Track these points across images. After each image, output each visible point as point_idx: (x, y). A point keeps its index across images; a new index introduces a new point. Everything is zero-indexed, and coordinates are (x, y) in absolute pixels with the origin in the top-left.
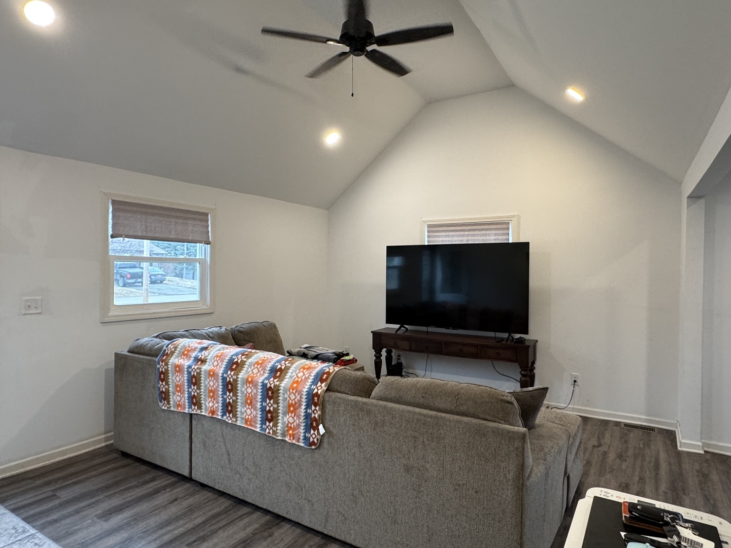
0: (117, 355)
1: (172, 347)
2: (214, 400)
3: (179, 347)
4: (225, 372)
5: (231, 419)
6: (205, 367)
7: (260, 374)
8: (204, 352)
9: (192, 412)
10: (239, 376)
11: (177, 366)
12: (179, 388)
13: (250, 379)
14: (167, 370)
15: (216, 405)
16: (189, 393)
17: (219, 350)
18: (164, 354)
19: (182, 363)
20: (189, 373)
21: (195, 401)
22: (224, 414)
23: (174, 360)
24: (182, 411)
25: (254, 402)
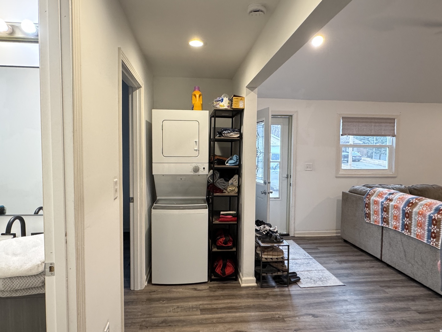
0: (343, 193)
1: (372, 191)
2: (397, 221)
3: (377, 192)
4: (405, 206)
5: (407, 233)
6: (392, 203)
7: (428, 211)
8: (391, 195)
9: (383, 226)
10: (413, 210)
11: (375, 201)
12: (376, 212)
13: (420, 213)
14: (369, 203)
15: (398, 224)
16: (382, 216)
17: (401, 195)
18: (368, 194)
19: (378, 200)
20: (382, 205)
21: (385, 220)
22: (403, 230)
23: (373, 198)
24: (377, 224)
25: (423, 226)
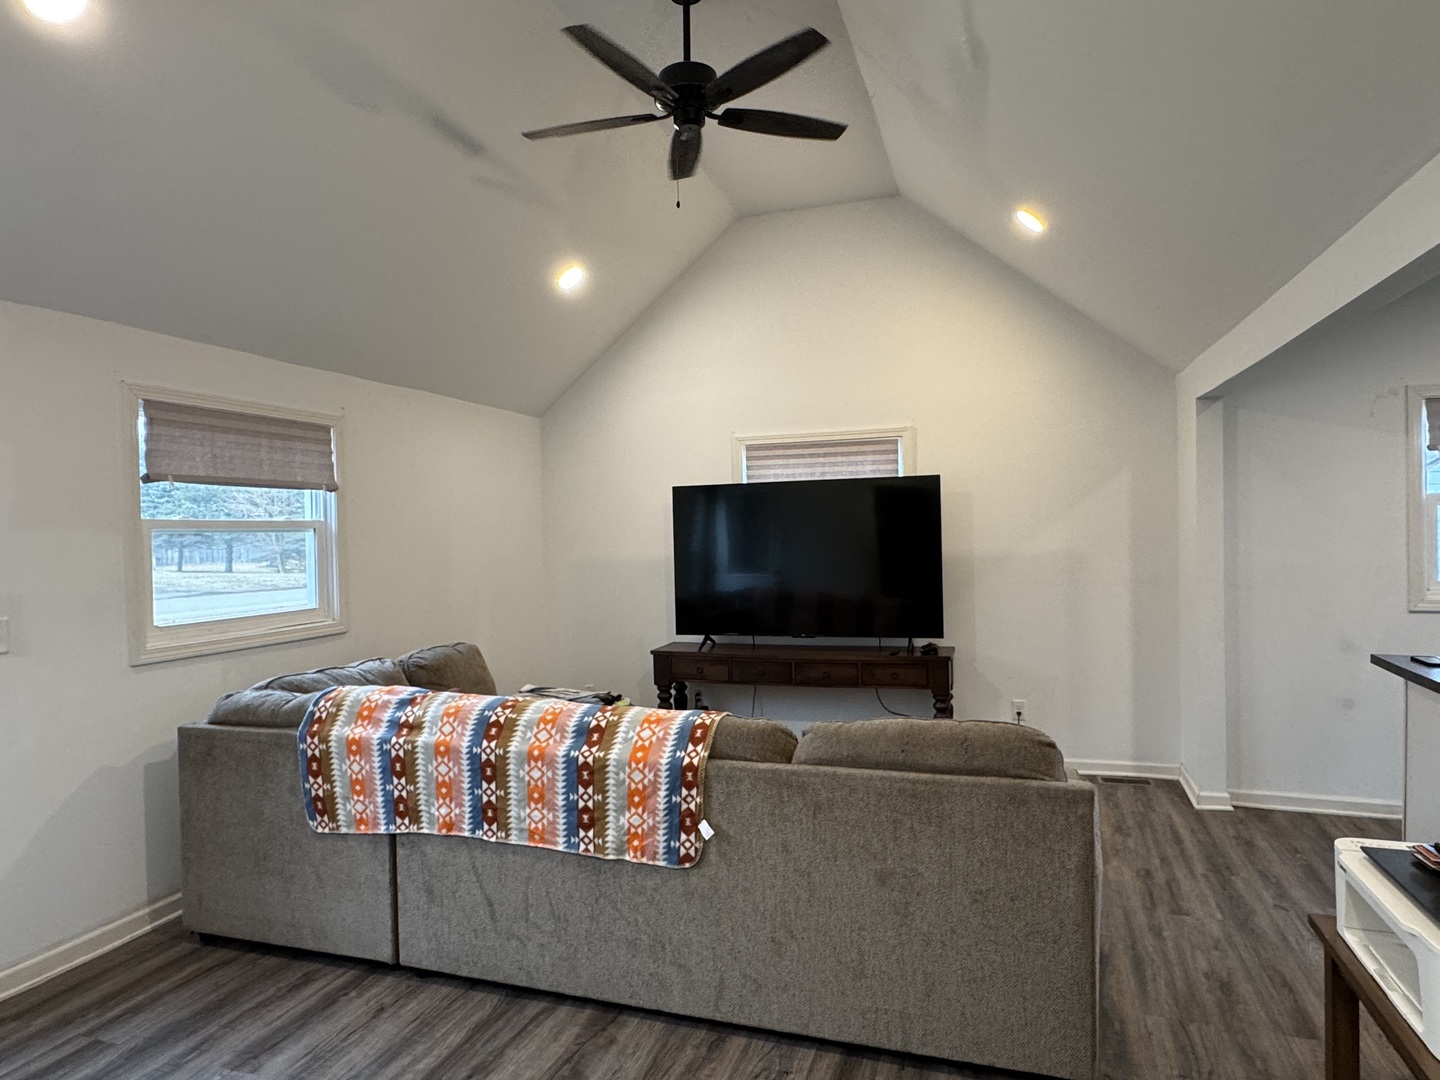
0: (183, 733)
1: (328, 705)
2: (451, 801)
3: (347, 703)
4: (476, 742)
5: (494, 834)
6: (423, 739)
7: (555, 741)
8: (409, 708)
9: (398, 831)
10: (509, 749)
11: (350, 742)
12: (358, 786)
13: (536, 753)
14: (327, 753)
15: (457, 811)
16: (387, 794)
17: (444, 703)
18: (312, 721)
19: (364, 734)
20: (384, 753)
21: (403, 808)
22: (476, 825)
23: (339, 731)
24: (369, 832)
25: (548, 796)
